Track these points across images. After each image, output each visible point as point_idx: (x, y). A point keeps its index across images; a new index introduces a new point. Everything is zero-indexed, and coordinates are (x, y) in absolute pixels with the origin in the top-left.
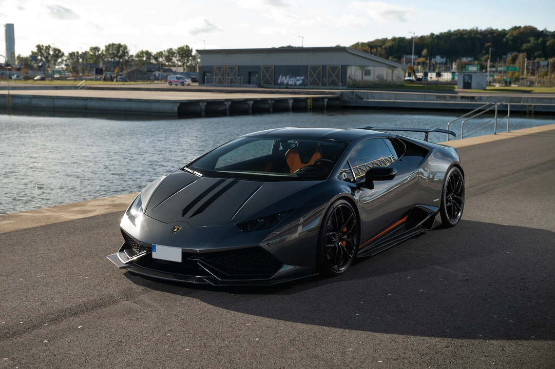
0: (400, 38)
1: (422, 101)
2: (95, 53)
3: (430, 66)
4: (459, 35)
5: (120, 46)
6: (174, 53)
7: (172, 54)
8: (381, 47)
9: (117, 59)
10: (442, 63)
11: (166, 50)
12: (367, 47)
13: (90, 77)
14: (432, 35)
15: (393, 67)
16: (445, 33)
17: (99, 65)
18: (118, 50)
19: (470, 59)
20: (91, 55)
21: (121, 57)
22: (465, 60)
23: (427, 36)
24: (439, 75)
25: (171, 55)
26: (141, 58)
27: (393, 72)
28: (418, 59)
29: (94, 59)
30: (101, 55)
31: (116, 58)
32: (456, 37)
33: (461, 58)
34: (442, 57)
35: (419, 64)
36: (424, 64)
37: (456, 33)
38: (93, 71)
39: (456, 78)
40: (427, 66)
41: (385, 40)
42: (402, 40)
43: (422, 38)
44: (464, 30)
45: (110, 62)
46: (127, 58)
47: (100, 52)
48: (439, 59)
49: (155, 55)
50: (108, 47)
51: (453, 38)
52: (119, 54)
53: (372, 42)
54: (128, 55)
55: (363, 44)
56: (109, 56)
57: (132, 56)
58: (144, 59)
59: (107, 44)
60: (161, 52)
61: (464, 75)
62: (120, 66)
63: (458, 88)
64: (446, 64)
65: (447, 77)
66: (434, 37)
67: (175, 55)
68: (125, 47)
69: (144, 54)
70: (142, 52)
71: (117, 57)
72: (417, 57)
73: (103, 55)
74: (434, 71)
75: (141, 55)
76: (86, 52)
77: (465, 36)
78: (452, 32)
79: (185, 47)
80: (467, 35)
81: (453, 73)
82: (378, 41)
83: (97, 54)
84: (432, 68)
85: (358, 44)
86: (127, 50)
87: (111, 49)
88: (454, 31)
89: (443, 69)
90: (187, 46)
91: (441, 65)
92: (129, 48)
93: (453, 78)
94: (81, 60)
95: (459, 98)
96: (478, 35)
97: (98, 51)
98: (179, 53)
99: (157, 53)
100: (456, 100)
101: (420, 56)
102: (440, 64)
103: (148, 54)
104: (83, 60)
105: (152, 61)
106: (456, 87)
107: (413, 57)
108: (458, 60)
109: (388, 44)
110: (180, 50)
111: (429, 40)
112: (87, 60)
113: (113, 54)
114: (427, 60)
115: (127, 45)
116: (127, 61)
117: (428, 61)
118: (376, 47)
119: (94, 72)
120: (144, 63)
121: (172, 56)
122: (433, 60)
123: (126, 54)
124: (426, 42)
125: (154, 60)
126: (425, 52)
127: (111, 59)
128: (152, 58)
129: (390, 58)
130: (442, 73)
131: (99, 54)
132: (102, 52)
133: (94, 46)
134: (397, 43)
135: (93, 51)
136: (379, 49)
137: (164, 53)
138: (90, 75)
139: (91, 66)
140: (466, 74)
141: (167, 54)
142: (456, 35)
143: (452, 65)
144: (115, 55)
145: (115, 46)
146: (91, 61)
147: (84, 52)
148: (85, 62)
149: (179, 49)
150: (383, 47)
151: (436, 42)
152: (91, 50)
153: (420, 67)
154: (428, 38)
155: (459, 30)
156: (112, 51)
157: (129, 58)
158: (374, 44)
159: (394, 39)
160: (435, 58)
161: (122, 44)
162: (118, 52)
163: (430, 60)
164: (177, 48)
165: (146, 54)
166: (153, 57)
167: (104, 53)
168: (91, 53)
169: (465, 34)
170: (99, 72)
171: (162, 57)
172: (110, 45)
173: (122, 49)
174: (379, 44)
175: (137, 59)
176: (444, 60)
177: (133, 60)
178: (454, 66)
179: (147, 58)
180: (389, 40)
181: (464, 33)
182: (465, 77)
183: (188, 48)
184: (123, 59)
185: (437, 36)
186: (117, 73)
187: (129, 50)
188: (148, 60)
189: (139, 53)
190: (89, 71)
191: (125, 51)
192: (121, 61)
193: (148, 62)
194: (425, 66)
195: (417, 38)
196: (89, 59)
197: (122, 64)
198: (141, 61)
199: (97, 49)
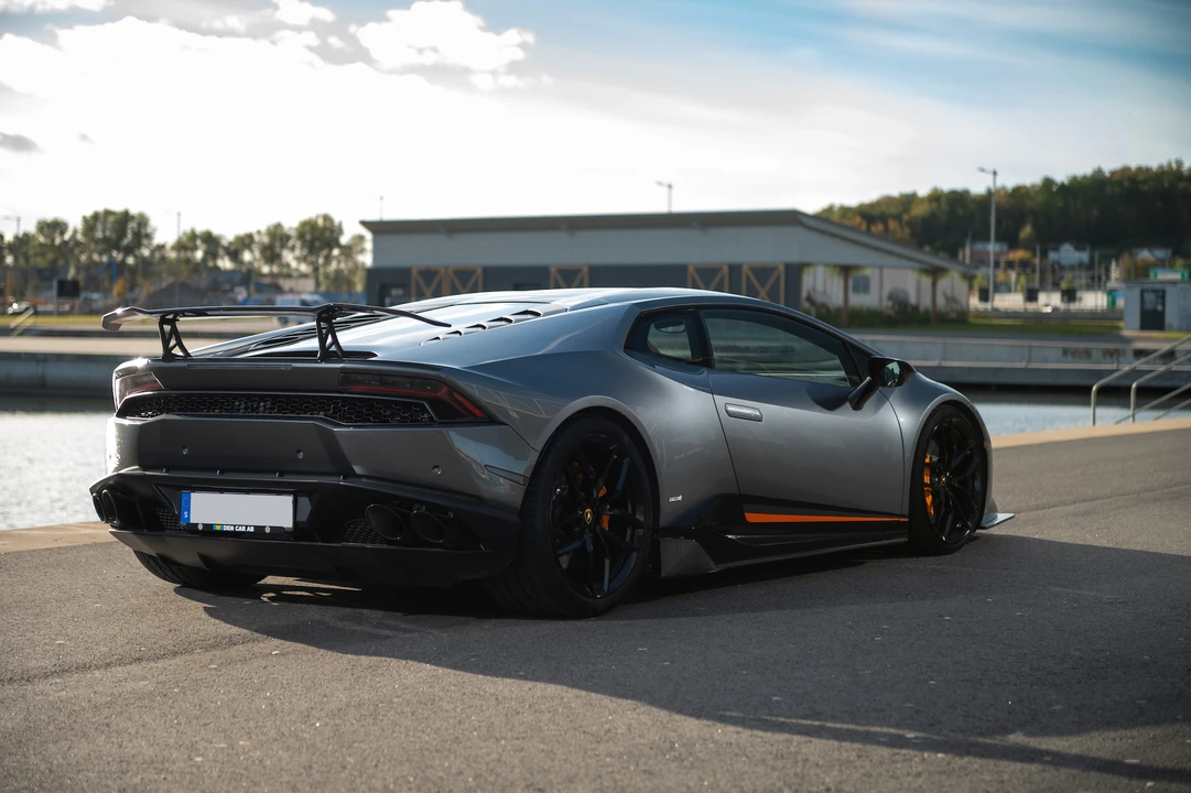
0: (954, 192)
1: (1023, 365)
2: (53, 241)
3: (1043, 272)
4: (1125, 183)
5: (126, 217)
6: (288, 238)
7: (281, 240)
8: (898, 218)
9: (117, 256)
10: (1081, 265)
11: (263, 229)
12: (858, 219)
13: (42, 308)
14: (1048, 182)
15: (935, 273)
16: (1085, 177)
17: (67, 271)
18: (122, 230)
19: (1160, 253)
20: (41, 244)
21: (129, 250)
22: (1145, 255)
23: (1033, 186)
24: (1070, 295)
25: (277, 244)
26: (188, 254)
27: (934, 285)
28: (1008, 253)
29: (50, 256)
30: (72, 243)
31: (115, 254)
32: (1117, 189)
33: (1134, 250)
34: (1078, 248)
35: (1010, 265)
36: (1024, 265)
37: (1117, 177)
38: (50, 288)
39: (1121, 303)
40: (1034, 271)
41: (909, 200)
42: (958, 199)
43: (1019, 192)
44: (1140, 169)
45: (97, 264)
46: (146, 252)
47: (67, 236)
48: (1068, 254)
49: (231, 243)
50: (91, 223)
51: (1108, 193)
52: (125, 242)
53: (872, 206)
54: (150, 244)
55: (845, 211)
56: (93, 246)
57: (161, 247)
58: (199, 254)
59: (89, 213)
60: (250, 236)
61: (1142, 292)
62: (127, 274)
63: (1127, 329)
64: (1090, 266)
65: (1093, 300)
66: (1054, 189)
67: (290, 243)
68: (143, 221)
69: (199, 242)
70: (193, 236)
71: (118, 249)
72: (1005, 247)
73: (78, 244)
74: (1056, 286)
75: (190, 245)
76: (26, 235)
77: (1146, 188)
78: (1107, 174)
79: (320, 220)
80: (1150, 184)
81: (1111, 293)
82: (887, 201)
83: (58, 241)
84: (1049, 277)
85: (830, 209)
86: (149, 230)
87: (99, 227)
88: (1113, 173)
89: (1083, 281)
90: (327, 218)
91: (1077, 273)
92: (153, 223)
93: (1112, 303)
94: (9, 260)
95: (1130, 355)
96: (1182, 185)
97: (62, 233)
98: (301, 236)
99: (237, 237)
100: (1122, 359)
101: (1013, 242)
102: (1072, 268)
103: (210, 240)
104: (16, 259)
105: (220, 263)
106: (1122, 324)
107: (992, 247)
108: (1126, 259)
109: (919, 211)
110: (307, 228)
111: (1040, 199)
112: (27, 258)
113: (105, 240)
114: (1034, 255)
116: (145, 263)
117: (1037, 261)
118: (883, 218)
119: (54, 292)
120: (197, 268)
121: (283, 246)
122: (1052, 256)
123: (145, 241)
124: (1030, 204)
125: (227, 260)
126: (1027, 231)
127: (101, 254)
128: (221, 252)
129: (927, 248)
130: (1079, 294)
131: (65, 243)
132: (73, 237)
133: (50, 218)
134: (944, 206)
135: (47, 232)
136: (893, 225)
137: (257, 238)
139: (43, 274)
140: (1149, 286)
141: (266, 240)
142: (1119, 183)
143: (1108, 270)
144: (110, 244)
145: (112, 219)
146: (41, 262)
147: (21, 234)
148: (22, 262)
149: (304, 224)
150: (906, 217)
151: (1060, 203)
152: (41, 229)
153: (1013, 275)
154: (1037, 192)
155: (1126, 170)
156: (104, 232)
157: (153, 251)
158: (876, 212)
159: (936, 197)
160: (1057, 249)
161: (134, 211)
162: (122, 235)
163: (1044, 254)
164: (296, 224)
165: (203, 242)
166: (224, 248)
167: (79, 237)
168: (42, 239)
169: (1144, 182)
170: (69, 290)
171: (251, 250)
172: (96, 216)
173: (132, 225)
174: (894, 210)
175: (176, 255)
176: (1084, 256)
177: (163, 258)
178: (1115, 272)
179: (206, 253)
180: (922, 200)
181: (1141, 177)
182: (1146, 295)
183: (328, 224)
184: (135, 257)
185: (1062, 187)
186: (119, 295)
187: (155, 230)
188: (209, 258)
189: (185, 239)
190: (37, 290)
191: (143, 231)
192: (131, 260)
193: (211, 264)
194: (1029, 270)
195: (1002, 193)
196: (36, 255)
197: (133, 270)
198: (188, 261)
199: (57, 226)
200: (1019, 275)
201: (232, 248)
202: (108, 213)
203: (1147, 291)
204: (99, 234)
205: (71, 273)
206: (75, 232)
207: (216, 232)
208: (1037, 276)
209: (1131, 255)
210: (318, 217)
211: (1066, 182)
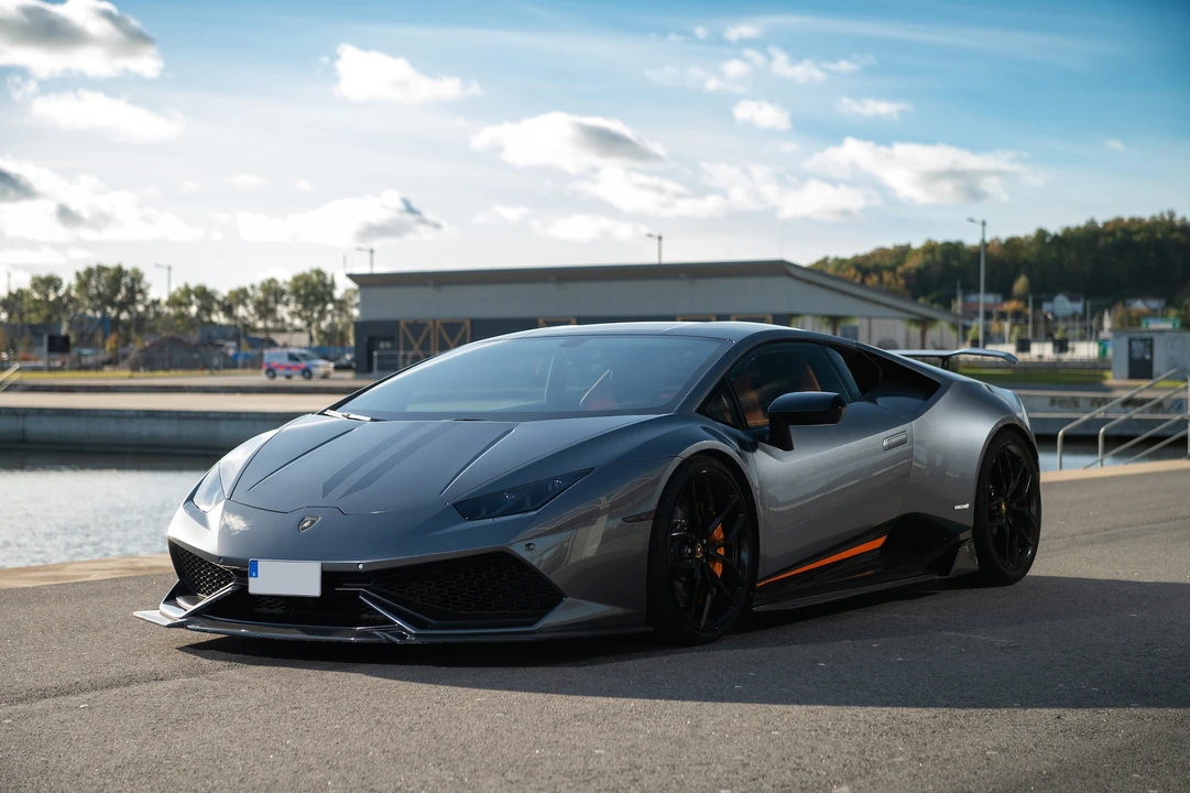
0: (948, 244)
2: (47, 296)
3: (1035, 322)
4: (1119, 234)
5: (119, 272)
6: (283, 293)
7: (275, 295)
8: (893, 269)
10: (1074, 316)
12: (853, 271)
14: (1042, 234)
15: (925, 323)
16: (1078, 229)
18: (116, 286)
19: (1154, 304)
21: (123, 306)
22: (1138, 305)
23: (1026, 237)
24: (1061, 346)
26: (182, 309)
27: (923, 335)
28: (1001, 305)
29: (45, 313)
31: (108, 309)
32: (1110, 240)
33: (1128, 301)
34: (1072, 299)
35: (1003, 316)
36: (1017, 316)
37: (1110, 228)
40: (1027, 322)
41: (903, 252)
42: (953, 250)
43: (1012, 244)
44: (1133, 221)
46: (140, 308)
48: (1063, 305)
51: (1101, 244)
53: (866, 258)
55: (840, 263)
58: (194, 310)
61: (1130, 341)
63: (1114, 378)
64: (1083, 318)
65: (1085, 351)
66: (1048, 240)
67: (285, 298)
68: (136, 277)
71: (112, 305)
72: (999, 298)
74: (1049, 337)
75: (184, 300)
77: (1137, 238)
78: (1100, 225)
80: (1143, 235)
81: (1102, 344)
82: (883, 252)
83: (51, 297)
84: (1042, 327)
85: (825, 261)
87: (93, 283)
88: (1106, 224)
89: (1077, 332)
91: (1070, 324)
93: (1104, 353)
96: (1176, 235)
97: (57, 288)
98: (295, 290)
101: (1007, 295)
102: (1065, 319)
103: (204, 295)
106: (1108, 374)
107: (984, 299)
108: (1119, 309)
109: (913, 263)
110: (300, 284)
111: (1033, 250)
114: (1027, 306)
117: (1029, 311)
118: (878, 270)
120: (193, 323)
122: (1046, 307)
123: (138, 297)
124: (1023, 255)
126: (1021, 284)
129: (921, 300)
130: (1070, 345)
131: (59, 299)
134: (938, 257)
135: (41, 288)
136: (887, 276)
140: (1136, 336)
141: (260, 295)
142: (1112, 233)
143: (1101, 320)
144: (106, 301)
145: (103, 275)
150: (900, 270)
151: (1054, 254)
153: (1007, 326)
154: (1031, 244)
155: (1119, 221)
156: (97, 287)
157: (147, 307)
158: (871, 264)
159: (930, 248)
160: (1051, 300)
162: (115, 290)
163: (1037, 305)
167: (73, 293)
169: (1137, 233)
171: (245, 306)
173: (126, 281)
174: (888, 262)
175: (172, 311)
176: (1078, 307)
178: (1107, 324)
179: (201, 309)
180: (917, 252)
181: (1134, 228)
182: (1134, 344)
185: (1056, 238)
194: (1021, 320)
195: (996, 243)
200: (1013, 325)
203: (1135, 340)
208: (1030, 326)
209: (1126, 305)
211: (1058, 233)
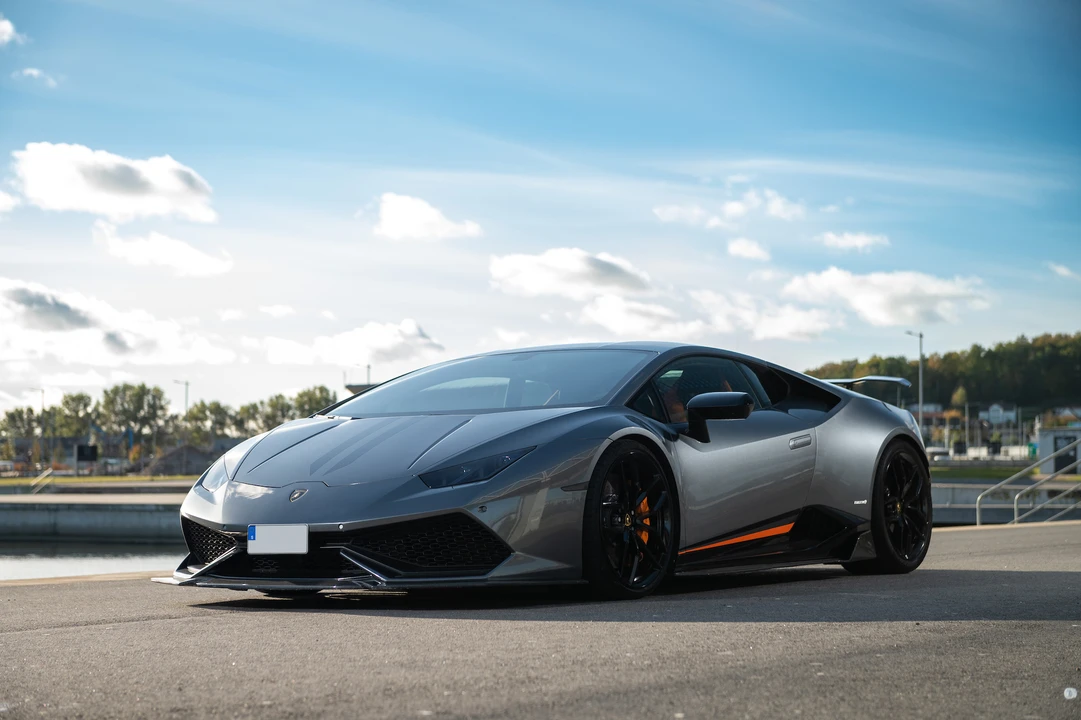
0: (891, 360)
1: (947, 505)
2: (77, 412)
3: (972, 428)
4: (1047, 349)
5: (143, 391)
6: (289, 407)
7: (282, 410)
9: (135, 427)
10: (1008, 424)
11: (266, 400)
13: (64, 472)
14: (977, 349)
16: (1010, 344)
17: (88, 440)
18: (139, 403)
19: (1080, 412)
20: (67, 417)
21: (144, 421)
22: (1067, 413)
23: (963, 353)
25: (279, 413)
26: (199, 423)
28: (941, 413)
29: (74, 427)
30: (93, 416)
31: (132, 424)
32: (1039, 354)
33: (1057, 410)
34: (1006, 408)
35: (942, 422)
36: (955, 423)
37: (1039, 344)
38: (71, 455)
39: (1038, 451)
40: (963, 428)
41: (851, 366)
42: (896, 364)
43: (950, 359)
44: (1059, 337)
45: (116, 434)
46: (161, 423)
47: (90, 409)
48: (997, 414)
49: (237, 413)
50: (113, 396)
51: (1031, 358)
52: (142, 413)
54: (164, 415)
56: (113, 418)
57: (174, 418)
58: (208, 424)
59: (110, 388)
60: (254, 407)
61: (1056, 439)
62: (143, 442)
63: (1042, 473)
64: (1015, 425)
65: (1018, 452)
66: (982, 355)
67: (291, 413)
68: (158, 394)
69: (208, 413)
70: (203, 408)
71: (136, 420)
72: (939, 408)
73: (99, 415)
74: (986, 442)
75: (201, 415)
76: (53, 408)
77: (1064, 352)
78: (1030, 341)
79: (318, 393)
80: (1069, 349)
81: (1033, 445)
83: (81, 414)
84: (978, 433)
86: (163, 403)
87: (119, 400)
88: (1035, 340)
89: (1011, 438)
90: (323, 389)
91: (1004, 431)
92: (167, 396)
93: (1032, 453)
94: (38, 431)
95: (1044, 495)
97: (86, 406)
98: (301, 407)
99: (242, 408)
100: (1037, 499)
101: (946, 404)
102: (1000, 426)
103: (219, 411)
104: (44, 431)
105: (227, 431)
106: (1036, 468)
108: (1049, 415)
110: (306, 399)
111: (970, 364)
112: (54, 430)
113: (125, 412)
114: (964, 415)
115: (162, 387)
116: (160, 436)
117: (967, 418)
119: (74, 459)
120: (207, 437)
121: (284, 416)
122: (982, 415)
123: (159, 413)
124: (961, 368)
125: (233, 428)
126: (959, 395)
127: (120, 425)
128: (228, 421)
131: (88, 415)
132: (96, 410)
133: (75, 393)
134: (883, 371)
135: (73, 405)
137: (260, 408)
138: (63, 465)
139: (66, 443)
140: (1061, 434)
141: (268, 410)
142: (1041, 349)
143: (1032, 425)
144: (129, 416)
145: (128, 393)
146: (66, 432)
147: (47, 409)
148: (49, 433)
149: (301, 396)
151: (988, 368)
152: (66, 403)
153: (946, 431)
154: (968, 358)
155: (1047, 337)
156: (122, 405)
157: (167, 422)
159: (875, 363)
160: (986, 409)
161: (150, 385)
162: (139, 407)
163: (974, 413)
164: (295, 395)
165: (211, 412)
166: (231, 417)
167: (101, 409)
168: (67, 412)
169: (1065, 347)
170: (87, 454)
171: (255, 419)
172: (116, 391)
173: (148, 399)
175: (189, 425)
176: (1012, 415)
177: (177, 428)
178: (1038, 427)
179: (215, 422)
180: (864, 365)
181: (1061, 343)
182: (1059, 442)
183: (324, 394)
184: (151, 427)
185: (990, 353)
186: (134, 459)
187: (169, 403)
188: (218, 426)
189: (195, 411)
190: (61, 456)
191: (157, 402)
192: (146, 431)
193: (219, 432)
194: (959, 427)
195: (935, 358)
196: (62, 426)
197: (148, 438)
198: (198, 430)
199: (81, 400)
200: (951, 431)
201: (239, 417)
202: (127, 387)
203: (1060, 438)
204: (119, 408)
205: (92, 441)
206: (98, 404)
207: (223, 403)
208: (967, 432)
209: (1054, 412)
210: (315, 388)
211: (993, 348)
